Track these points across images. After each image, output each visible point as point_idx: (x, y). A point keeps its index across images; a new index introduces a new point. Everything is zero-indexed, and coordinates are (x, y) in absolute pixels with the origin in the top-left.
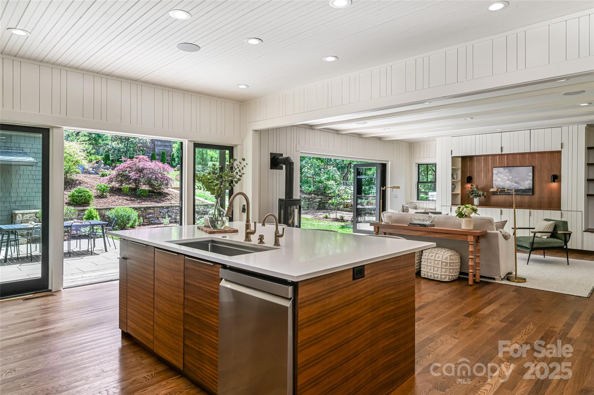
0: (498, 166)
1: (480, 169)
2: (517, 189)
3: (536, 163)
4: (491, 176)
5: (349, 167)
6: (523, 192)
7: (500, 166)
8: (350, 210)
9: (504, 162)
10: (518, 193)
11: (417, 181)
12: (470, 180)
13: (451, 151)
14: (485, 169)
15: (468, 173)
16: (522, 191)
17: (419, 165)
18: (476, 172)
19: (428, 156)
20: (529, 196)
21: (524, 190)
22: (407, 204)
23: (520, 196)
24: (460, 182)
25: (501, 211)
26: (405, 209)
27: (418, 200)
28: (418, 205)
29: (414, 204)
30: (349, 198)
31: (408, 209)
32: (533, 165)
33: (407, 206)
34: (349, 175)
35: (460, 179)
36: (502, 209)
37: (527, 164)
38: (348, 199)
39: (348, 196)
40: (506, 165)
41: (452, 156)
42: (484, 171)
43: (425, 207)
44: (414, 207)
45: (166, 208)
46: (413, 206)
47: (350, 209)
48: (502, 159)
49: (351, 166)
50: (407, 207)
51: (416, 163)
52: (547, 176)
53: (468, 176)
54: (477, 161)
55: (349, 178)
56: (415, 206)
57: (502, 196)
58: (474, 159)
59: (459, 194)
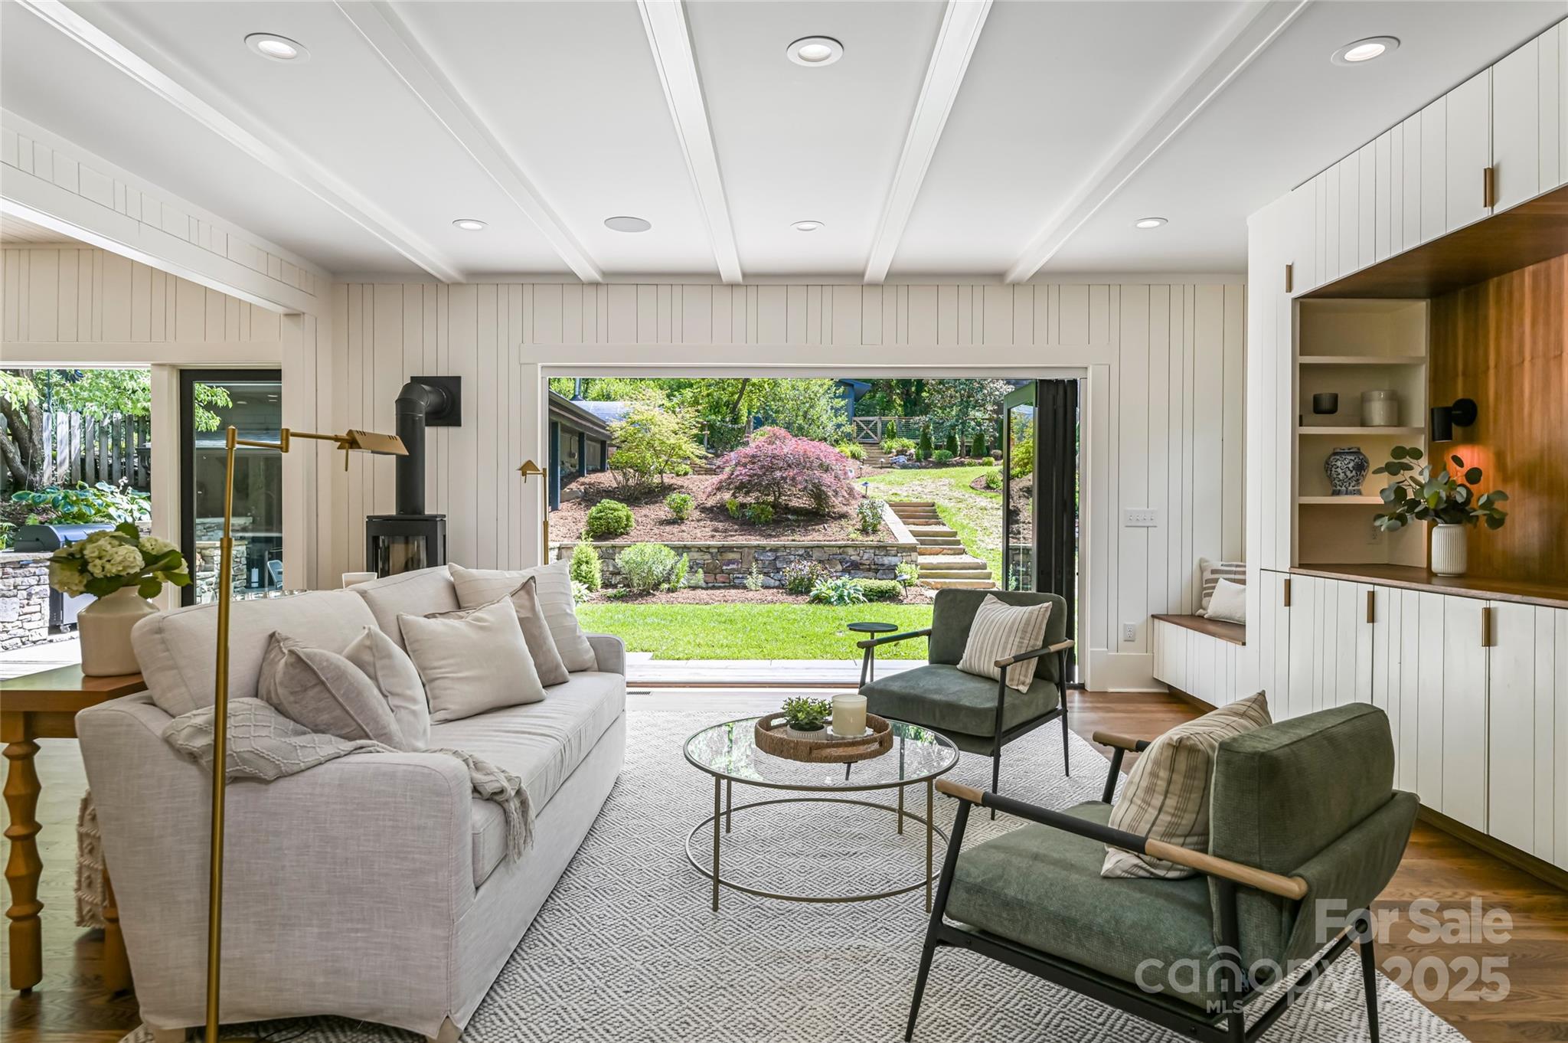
13: (1290, 269)
15: (1461, 381)
24: (1422, 440)
26: (1206, 582)
35: (1422, 424)
45: (770, 550)
50: (1213, 571)
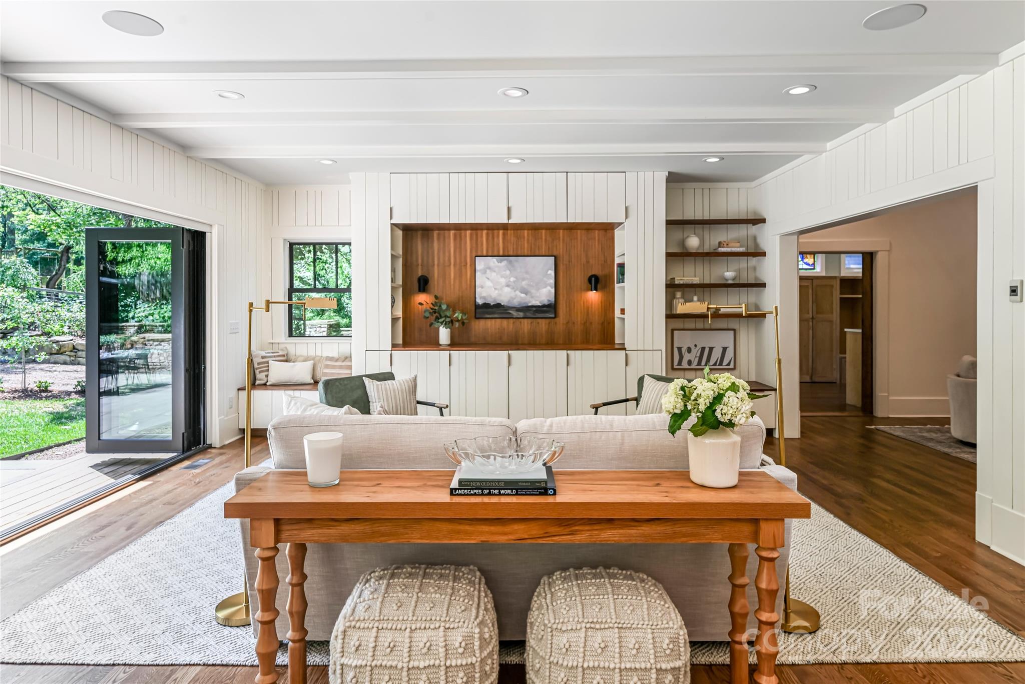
0: (485, 253)
1: (447, 259)
2: (524, 305)
3: (560, 249)
4: (471, 274)
5: (64, 258)
6: (536, 311)
7: (490, 254)
8: (68, 359)
9: (498, 244)
10: (529, 315)
11: (288, 286)
12: (423, 284)
13: (391, 209)
14: (458, 261)
15: (420, 267)
16: (534, 309)
17: (291, 245)
18: (438, 265)
19: (318, 223)
20: (547, 321)
21: (539, 307)
22: (262, 350)
23: (530, 320)
24: (401, 290)
25: (509, 356)
26: (259, 364)
27: (291, 335)
28: (292, 350)
29: (282, 346)
30: (66, 329)
31: (268, 362)
32: (555, 254)
33: (263, 353)
34: (63, 278)
35: (401, 284)
36: (510, 352)
37: (543, 253)
38: (63, 333)
39: (62, 326)
40: (501, 253)
41: (394, 221)
42: (455, 265)
43: (312, 353)
44: (283, 356)
46: (281, 353)
47: (70, 356)
48: (493, 238)
49: (68, 258)
50: (263, 358)
51: (285, 240)
52: (580, 278)
53: (420, 274)
54: (439, 239)
55: (64, 284)
56: (284, 353)
57: (493, 321)
58: (433, 236)
59: (400, 318)
